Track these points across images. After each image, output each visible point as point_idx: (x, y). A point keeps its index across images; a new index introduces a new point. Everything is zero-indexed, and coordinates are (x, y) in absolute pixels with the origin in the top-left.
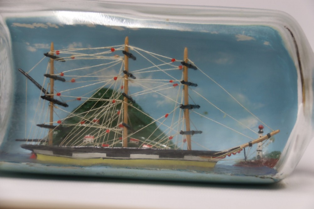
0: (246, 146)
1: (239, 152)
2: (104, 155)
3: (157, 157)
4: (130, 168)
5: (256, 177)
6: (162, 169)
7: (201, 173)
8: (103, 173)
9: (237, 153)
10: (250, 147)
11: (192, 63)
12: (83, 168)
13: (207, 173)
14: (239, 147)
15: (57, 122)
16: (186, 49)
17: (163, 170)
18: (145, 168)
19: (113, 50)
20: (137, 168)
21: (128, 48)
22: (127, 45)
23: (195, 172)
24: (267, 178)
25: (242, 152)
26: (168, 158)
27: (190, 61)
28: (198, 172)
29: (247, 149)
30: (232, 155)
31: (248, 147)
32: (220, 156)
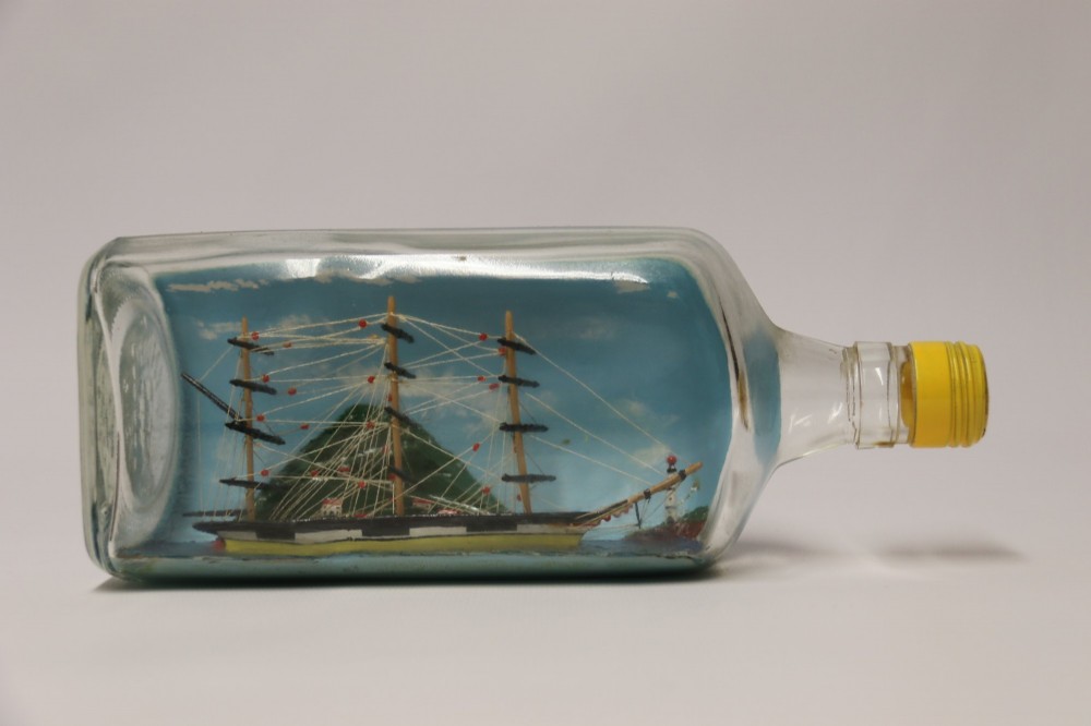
0: (640, 498)
1: (626, 512)
2: (357, 533)
3: (462, 530)
4: (409, 556)
5: (658, 556)
7: (548, 556)
8: (356, 567)
9: (623, 514)
10: (648, 500)
11: (523, 340)
12: (315, 560)
13: (561, 554)
14: (626, 501)
15: (260, 474)
16: (508, 314)
17: (474, 555)
18: (439, 553)
19: (363, 324)
20: (422, 555)
21: (394, 319)
22: (391, 314)
24: (680, 557)
25: (632, 511)
26: (485, 532)
27: (518, 337)
28: (543, 555)
29: (641, 504)
30: (613, 518)
31: (643, 500)
32: (588, 522)
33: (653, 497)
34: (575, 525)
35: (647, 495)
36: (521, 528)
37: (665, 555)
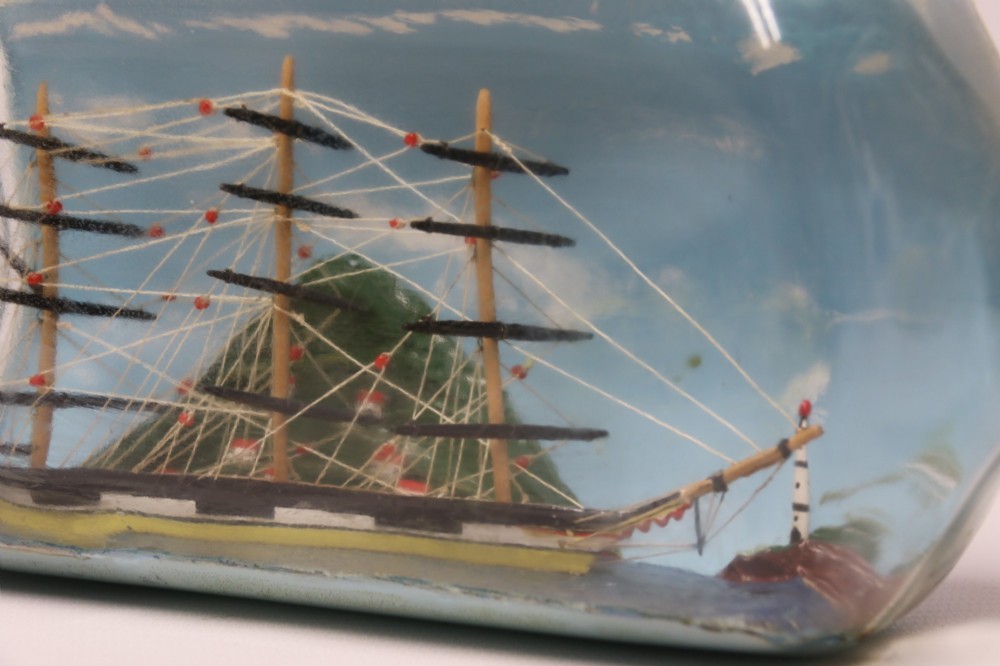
0: (703, 490)
1: (678, 515)
4: (234, 564)
5: (686, 622)
6: (340, 575)
7: (477, 595)
8: (158, 578)
9: (672, 521)
10: (720, 495)
11: (506, 148)
12: (84, 555)
13: (498, 595)
14: (676, 495)
15: (27, 381)
16: (483, 96)
17: (344, 579)
18: (284, 566)
19: (205, 108)
20: (256, 566)
21: (290, 100)
22: (286, 91)
23: (456, 590)
25: (689, 514)
27: (497, 140)
28: (465, 593)
29: (705, 503)
30: (654, 527)
31: (711, 495)
32: (606, 530)
33: (732, 487)
34: (577, 533)
35: (719, 484)
36: (472, 531)
37: (698, 621)
